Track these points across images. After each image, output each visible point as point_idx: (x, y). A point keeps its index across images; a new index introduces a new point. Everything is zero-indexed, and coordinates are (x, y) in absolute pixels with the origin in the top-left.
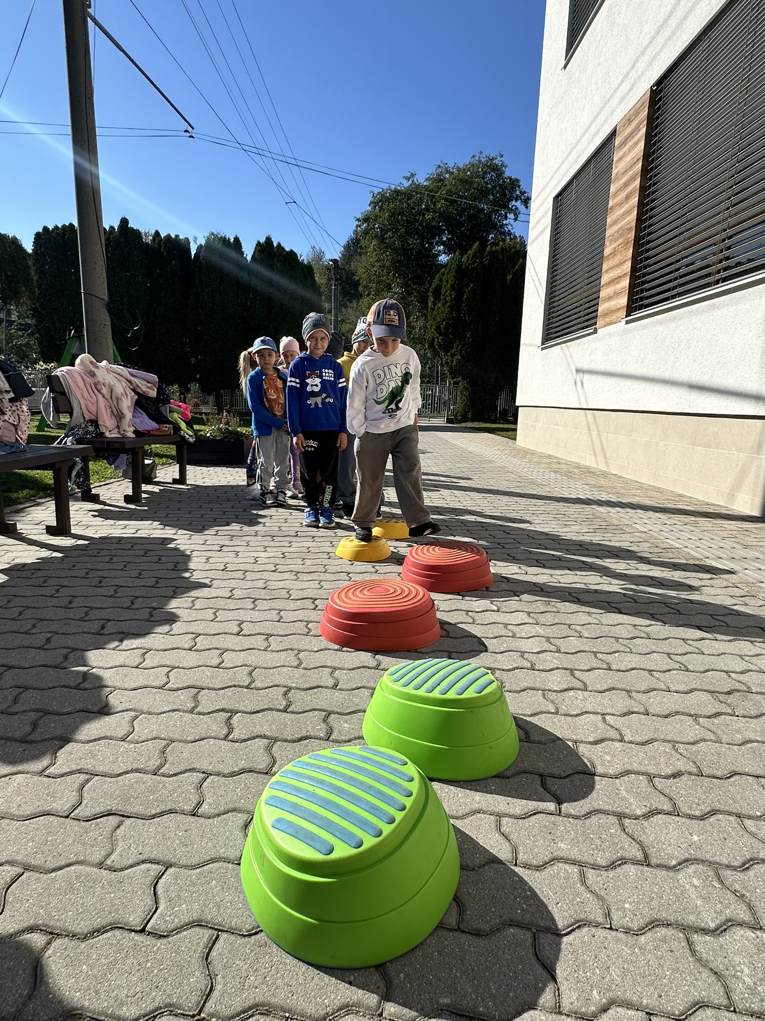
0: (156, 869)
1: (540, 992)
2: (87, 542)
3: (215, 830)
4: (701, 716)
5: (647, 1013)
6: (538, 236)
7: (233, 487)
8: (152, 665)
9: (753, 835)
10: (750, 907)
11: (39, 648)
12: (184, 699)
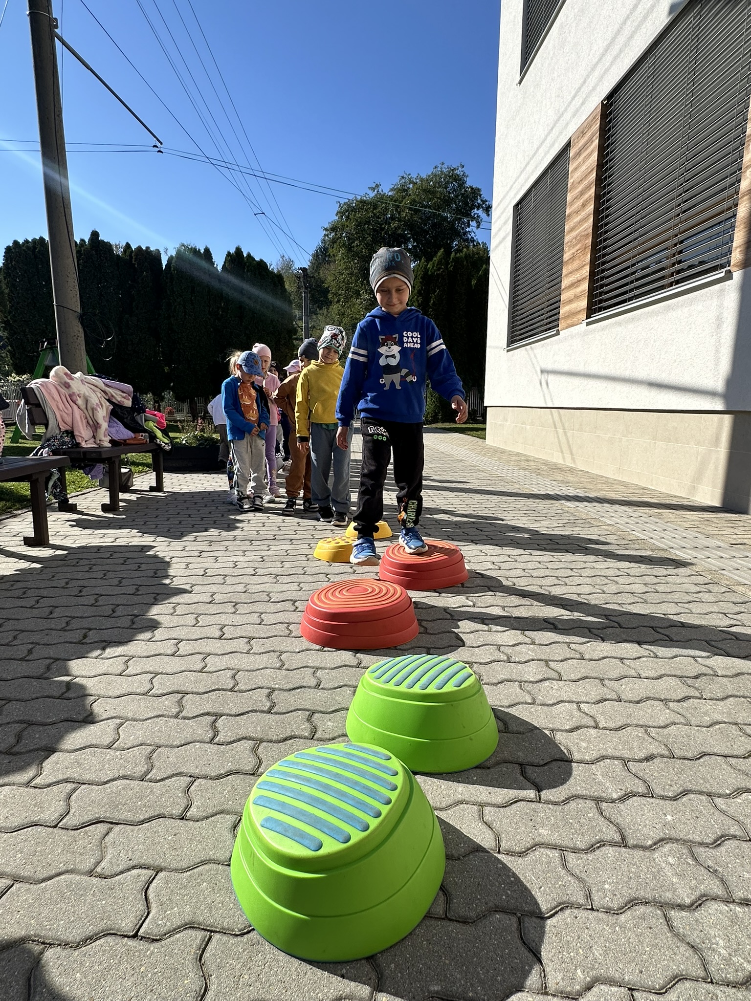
0: (147, 873)
1: (526, 974)
2: (65, 552)
3: (204, 833)
4: (670, 700)
5: (629, 989)
6: (500, 243)
7: (210, 493)
8: (135, 672)
9: (723, 812)
10: (723, 881)
11: (21, 659)
12: (169, 704)
